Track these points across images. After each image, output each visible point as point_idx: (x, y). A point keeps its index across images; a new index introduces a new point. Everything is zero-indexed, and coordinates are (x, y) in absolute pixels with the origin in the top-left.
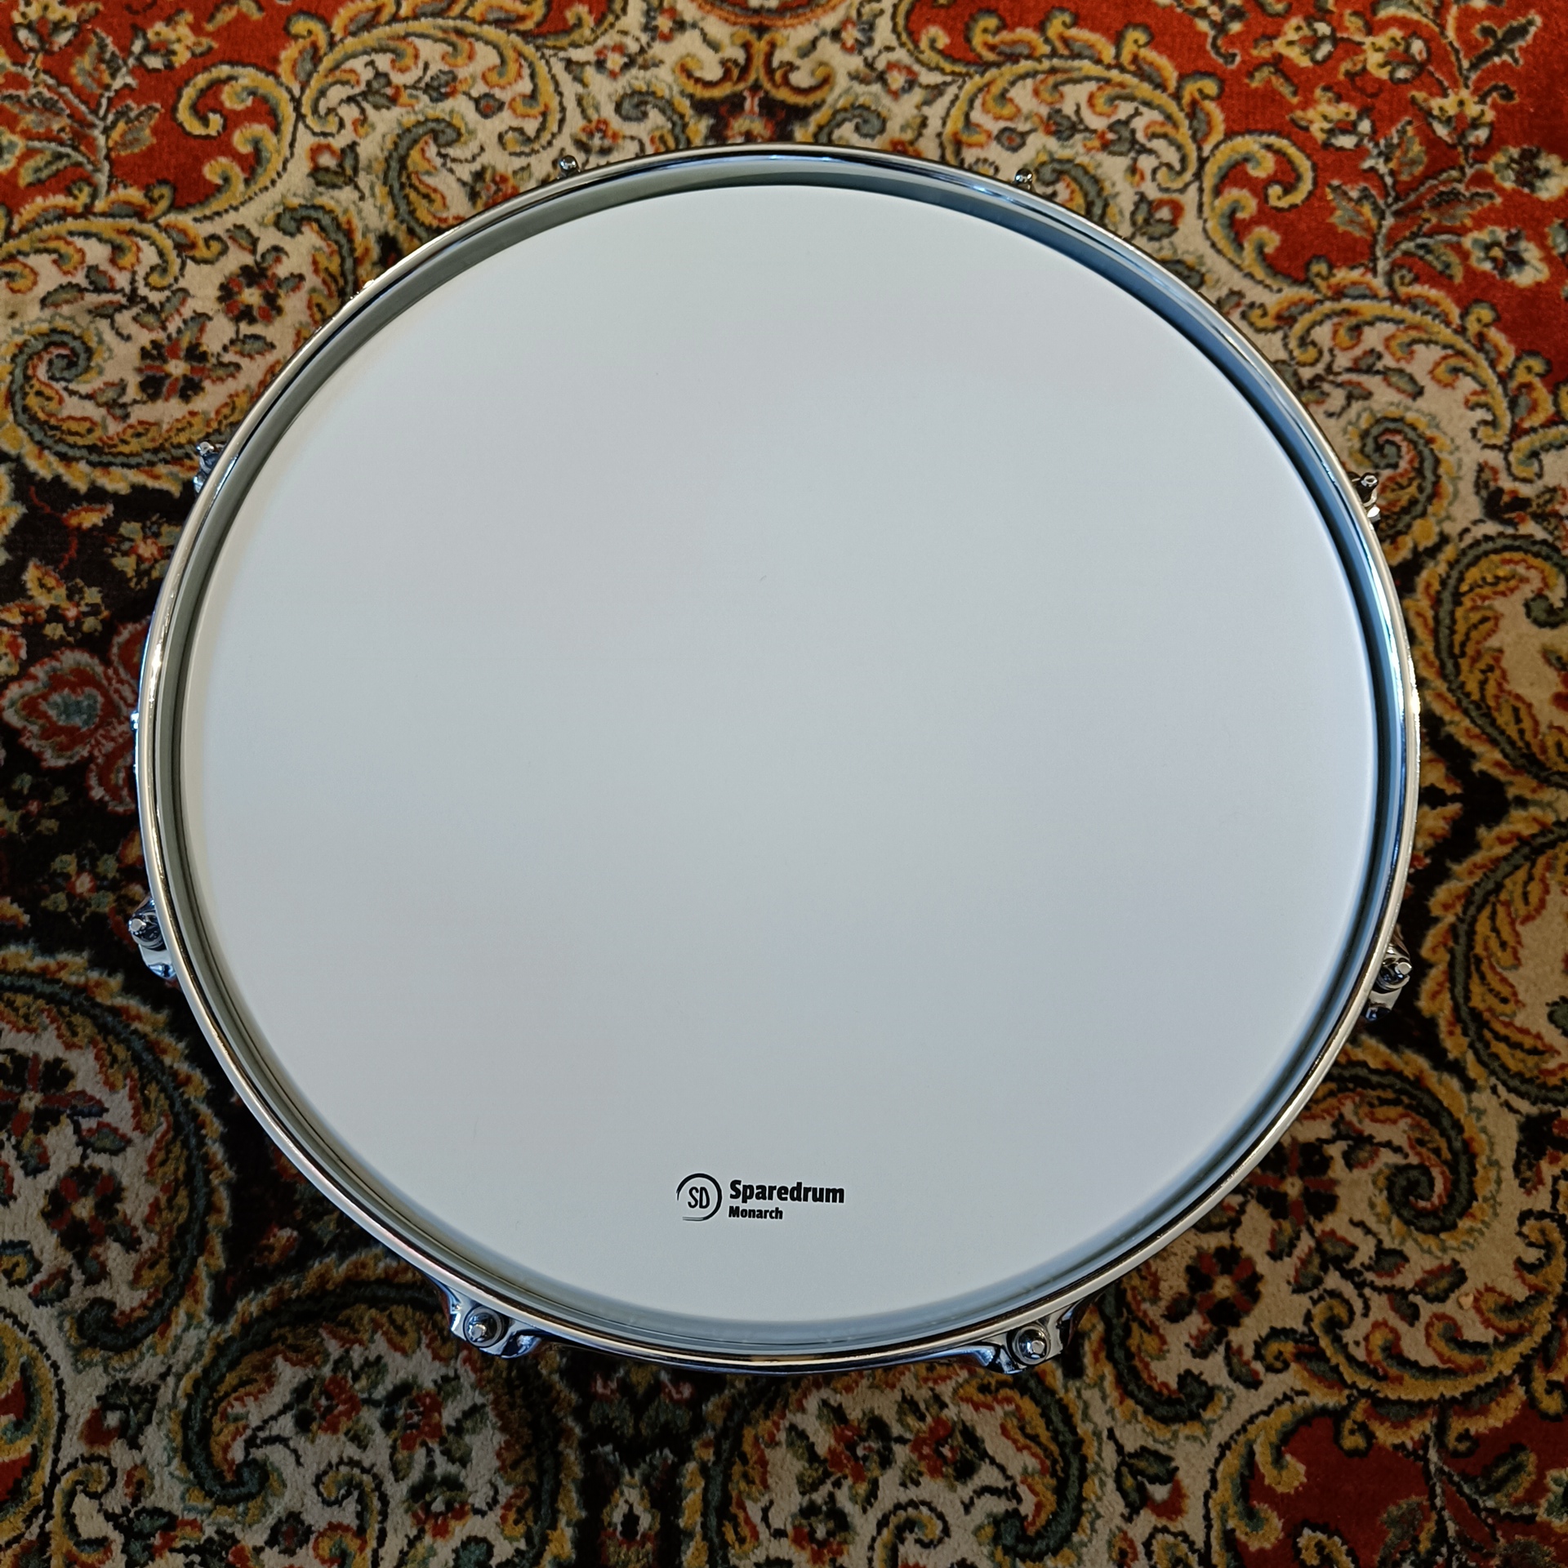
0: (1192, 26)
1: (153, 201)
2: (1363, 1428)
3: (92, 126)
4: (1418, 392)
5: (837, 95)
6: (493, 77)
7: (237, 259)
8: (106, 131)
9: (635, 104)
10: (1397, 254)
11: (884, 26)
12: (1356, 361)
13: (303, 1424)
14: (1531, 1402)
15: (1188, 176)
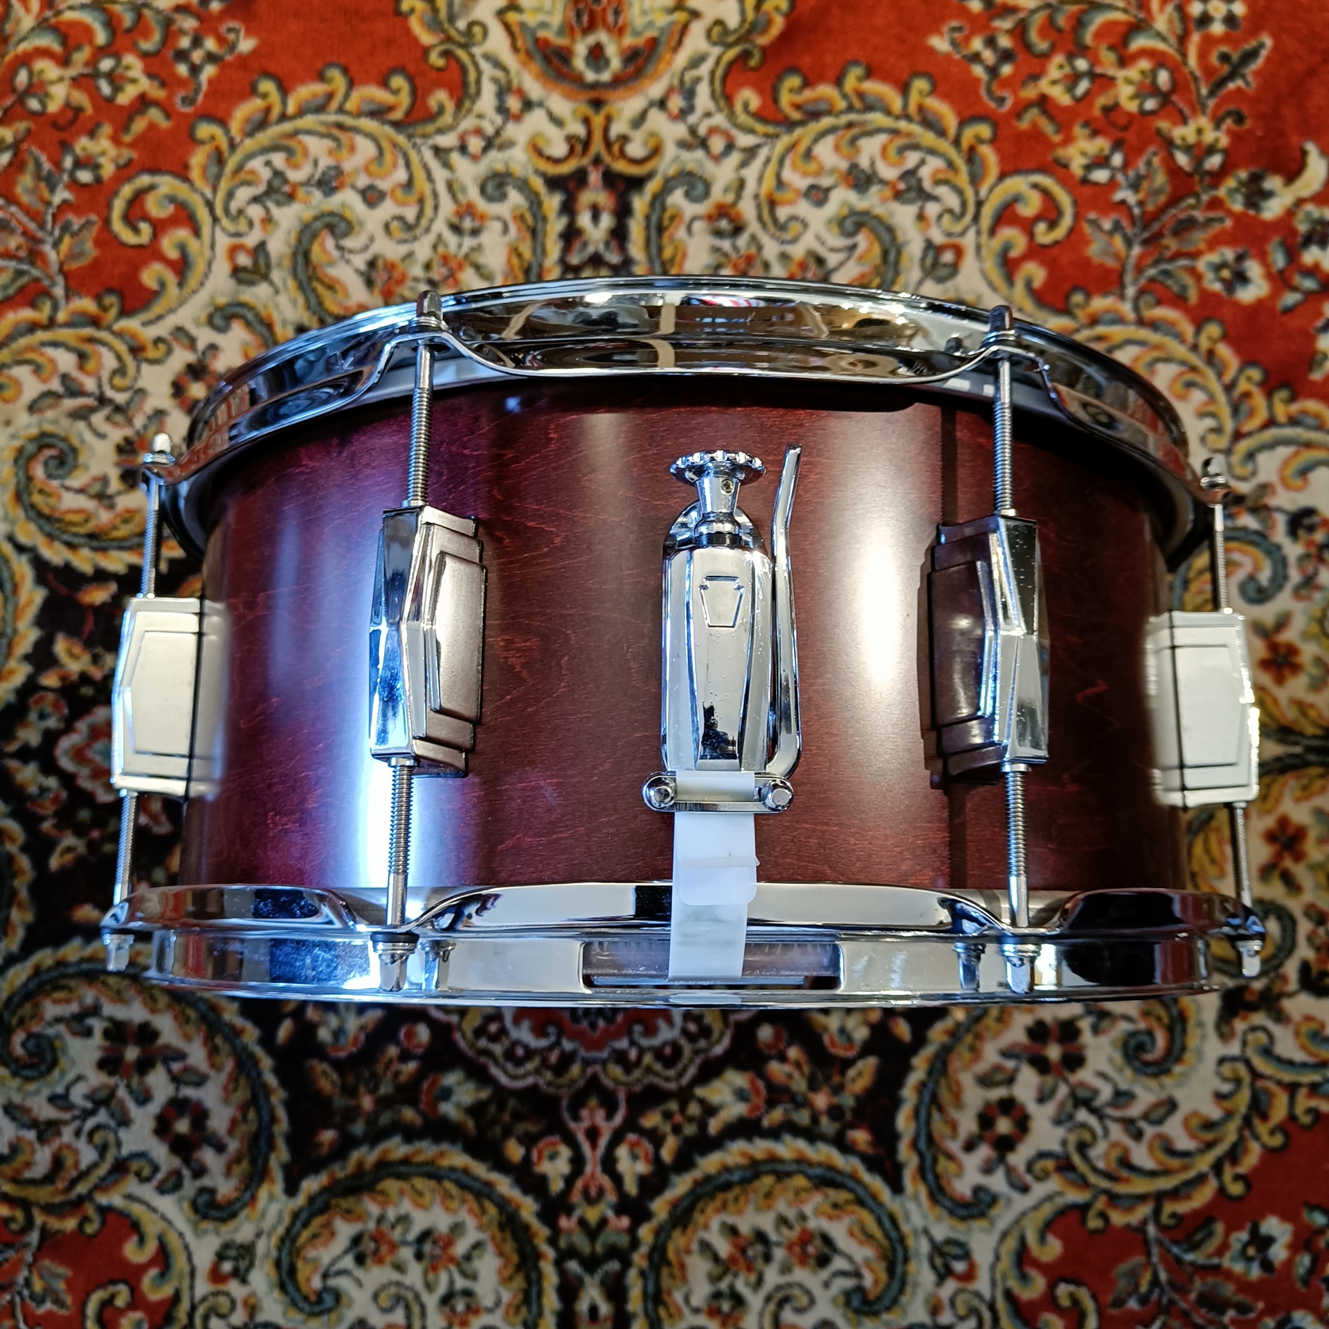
0: (968, 72)
1: (105, 309)
2: (1103, 1216)
3: (41, 241)
5: (667, 164)
6: (374, 168)
7: (181, 358)
8: (56, 245)
9: (496, 185)
10: (1143, 282)
11: (703, 91)
14: (1222, 1191)
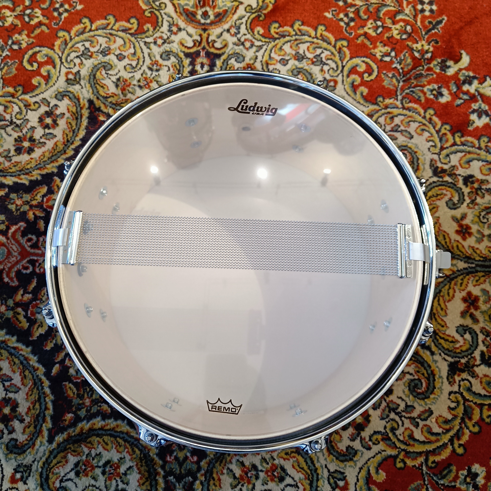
0: (339, 24)
1: (17, 91)
2: (403, 461)
4: (412, 137)
5: (229, 50)
6: (122, 48)
7: (44, 109)
8: (1, 69)
9: (166, 55)
10: (404, 94)
11: (243, 27)
12: (392, 128)
13: (77, 474)
14: (454, 451)
15: (339, 72)
